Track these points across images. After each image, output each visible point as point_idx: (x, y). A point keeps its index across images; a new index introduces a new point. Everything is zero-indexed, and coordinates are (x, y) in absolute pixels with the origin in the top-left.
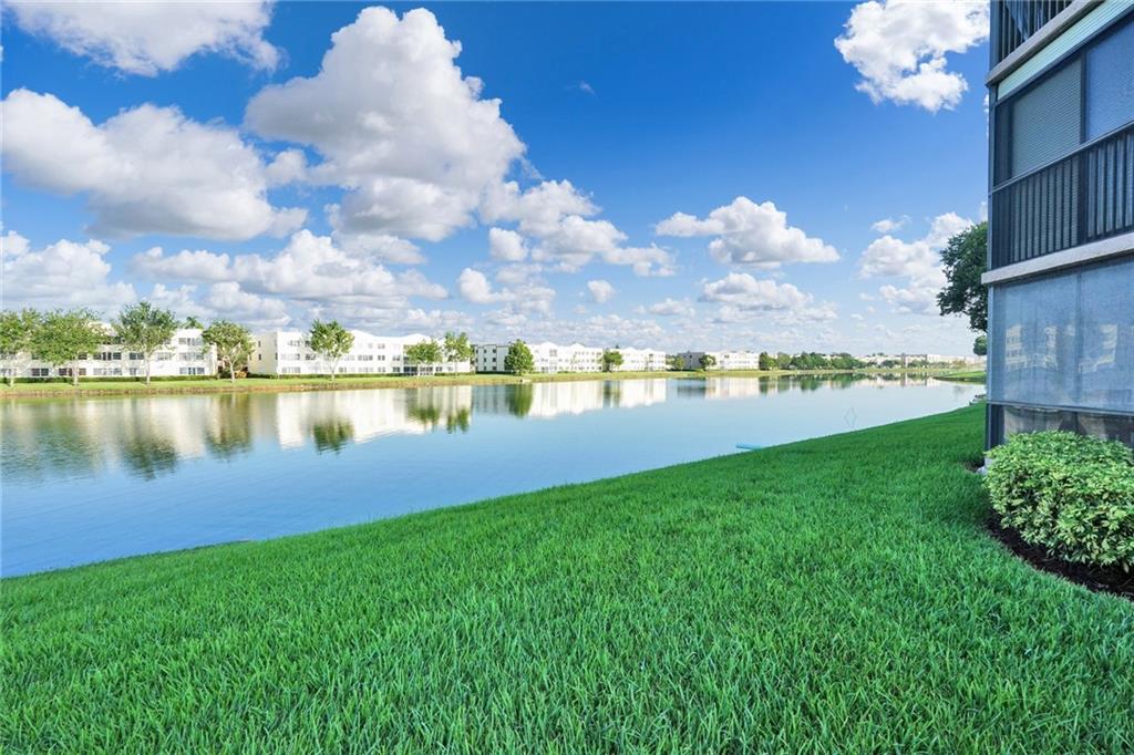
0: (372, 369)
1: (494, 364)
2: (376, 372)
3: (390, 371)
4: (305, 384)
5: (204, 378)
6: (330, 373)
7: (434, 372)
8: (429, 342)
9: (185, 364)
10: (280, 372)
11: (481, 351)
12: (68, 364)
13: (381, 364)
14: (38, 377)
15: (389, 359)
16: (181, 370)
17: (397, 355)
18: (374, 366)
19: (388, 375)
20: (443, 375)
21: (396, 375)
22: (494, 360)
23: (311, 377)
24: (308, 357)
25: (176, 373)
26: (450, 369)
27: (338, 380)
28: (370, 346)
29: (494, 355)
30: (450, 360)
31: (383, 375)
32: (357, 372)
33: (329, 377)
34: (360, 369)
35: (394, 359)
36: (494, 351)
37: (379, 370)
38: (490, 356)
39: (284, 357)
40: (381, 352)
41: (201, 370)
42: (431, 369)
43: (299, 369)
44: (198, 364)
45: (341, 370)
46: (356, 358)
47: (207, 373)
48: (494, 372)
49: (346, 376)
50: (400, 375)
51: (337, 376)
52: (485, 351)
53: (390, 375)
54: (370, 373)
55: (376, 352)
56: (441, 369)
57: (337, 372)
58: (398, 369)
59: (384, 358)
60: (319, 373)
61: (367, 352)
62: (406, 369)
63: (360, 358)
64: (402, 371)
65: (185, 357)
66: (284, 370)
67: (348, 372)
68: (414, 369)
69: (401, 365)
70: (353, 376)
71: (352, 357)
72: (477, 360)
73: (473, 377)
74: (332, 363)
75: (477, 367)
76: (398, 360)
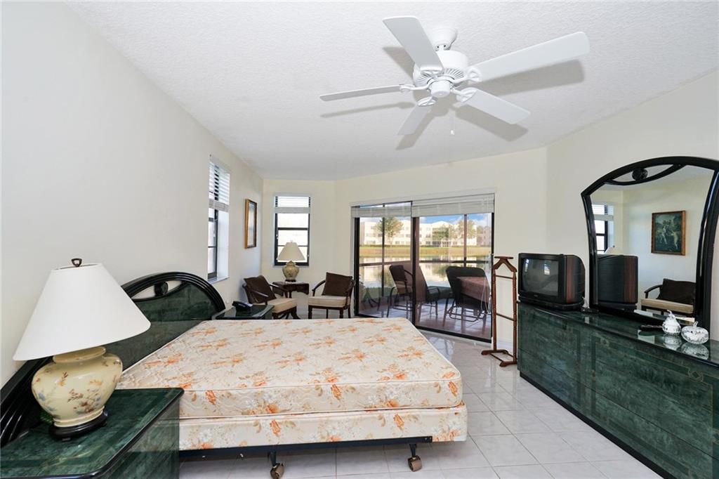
8: (447, 225)
20: (458, 247)
21: (427, 246)
27: (394, 248)
39: (367, 235)
43: (374, 242)
45: (396, 242)
49: (398, 246)
50: (430, 246)
56: (456, 243)
57: (394, 244)
58: (429, 242)
62: (434, 243)
64: (431, 244)
67: (401, 244)
68: (439, 243)
69: (431, 240)
70: (403, 246)
71: (403, 236)
72: (485, 238)
73: (478, 249)
74: (391, 239)
75: (485, 243)
76: (429, 237)
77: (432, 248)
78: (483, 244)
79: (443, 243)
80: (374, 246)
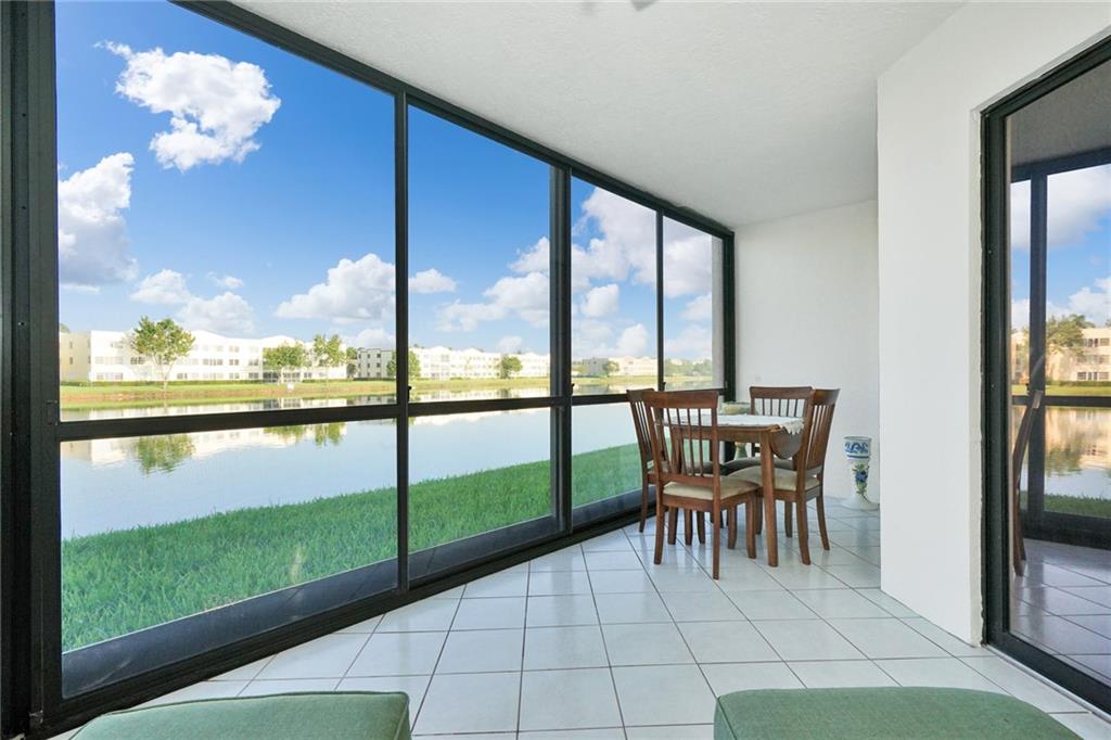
0: (221, 376)
1: (378, 370)
2: (227, 378)
3: (244, 376)
4: (125, 393)
6: (161, 380)
7: (302, 378)
10: (93, 378)
11: (364, 356)
13: (234, 369)
15: (244, 362)
17: (254, 359)
18: (225, 373)
19: (242, 382)
22: (379, 365)
23: (136, 384)
24: (134, 361)
26: (321, 374)
28: (220, 348)
29: (378, 361)
30: (320, 365)
31: (236, 382)
32: (201, 379)
33: (160, 384)
34: (204, 376)
35: (251, 364)
36: (379, 356)
37: (231, 376)
38: (374, 360)
40: (234, 356)
42: (298, 374)
46: (201, 362)
48: (378, 378)
51: (170, 383)
52: (369, 356)
53: (246, 382)
54: (218, 379)
55: (226, 356)
59: (237, 362)
60: (148, 379)
61: (216, 356)
63: (206, 362)
66: (98, 376)
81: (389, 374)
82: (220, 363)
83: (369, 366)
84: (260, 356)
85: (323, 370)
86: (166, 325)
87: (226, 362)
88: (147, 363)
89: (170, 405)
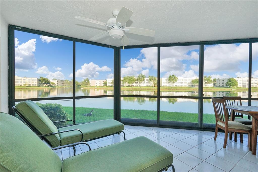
0: (183, 86)
1: (223, 84)
2: (184, 86)
3: (187, 86)
4: (167, 89)
5: (149, 87)
6: (172, 86)
8: (198, 79)
9: (147, 84)
10: (162, 86)
11: (218, 81)
12: (132, 84)
13: (186, 84)
14: (129, 86)
15: (187, 83)
16: (146, 85)
17: (190, 82)
18: (184, 85)
19: (187, 87)
21: (189, 87)
22: (223, 83)
23: (169, 87)
24: (168, 83)
25: (146, 86)
26: (205, 86)
28: (183, 80)
29: (223, 82)
30: (205, 83)
31: (186, 87)
32: (179, 86)
33: (172, 87)
34: (180, 86)
35: (189, 83)
36: (223, 81)
38: (221, 82)
39: (163, 83)
40: (186, 81)
41: (149, 85)
43: (166, 85)
44: (148, 84)
45: (175, 86)
46: (179, 83)
47: (150, 86)
48: (223, 87)
50: (190, 87)
51: (174, 87)
52: (220, 81)
53: (188, 87)
54: (182, 86)
55: (184, 81)
57: (174, 86)
58: (190, 86)
59: (186, 83)
60: (170, 86)
62: (192, 86)
63: (180, 83)
64: (191, 86)
65: (147, 83)
66: (163, 85)
67: (177, 86)
68: (194, 86)
69: (191, 85)
70: (178, 87)
71: (178, 83)
72: (217, 83)
73: (213, 88)
74: (173, 84)
75: (217, 86)
76: (190, 83)
77: (191, 88)
78: (216, 86)
79: (196, 86)
80: (166, 87)
81: (226, 86)
82: (183, 83)
83: (220, 83)
84: (191, 81)
85: (206, 84)
86: (173, 76)
87: (184, 83)
88: (170, 83)
89: (174, 91)
